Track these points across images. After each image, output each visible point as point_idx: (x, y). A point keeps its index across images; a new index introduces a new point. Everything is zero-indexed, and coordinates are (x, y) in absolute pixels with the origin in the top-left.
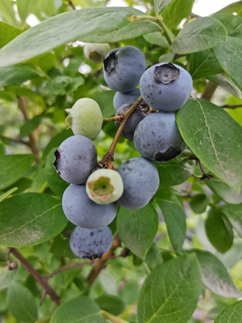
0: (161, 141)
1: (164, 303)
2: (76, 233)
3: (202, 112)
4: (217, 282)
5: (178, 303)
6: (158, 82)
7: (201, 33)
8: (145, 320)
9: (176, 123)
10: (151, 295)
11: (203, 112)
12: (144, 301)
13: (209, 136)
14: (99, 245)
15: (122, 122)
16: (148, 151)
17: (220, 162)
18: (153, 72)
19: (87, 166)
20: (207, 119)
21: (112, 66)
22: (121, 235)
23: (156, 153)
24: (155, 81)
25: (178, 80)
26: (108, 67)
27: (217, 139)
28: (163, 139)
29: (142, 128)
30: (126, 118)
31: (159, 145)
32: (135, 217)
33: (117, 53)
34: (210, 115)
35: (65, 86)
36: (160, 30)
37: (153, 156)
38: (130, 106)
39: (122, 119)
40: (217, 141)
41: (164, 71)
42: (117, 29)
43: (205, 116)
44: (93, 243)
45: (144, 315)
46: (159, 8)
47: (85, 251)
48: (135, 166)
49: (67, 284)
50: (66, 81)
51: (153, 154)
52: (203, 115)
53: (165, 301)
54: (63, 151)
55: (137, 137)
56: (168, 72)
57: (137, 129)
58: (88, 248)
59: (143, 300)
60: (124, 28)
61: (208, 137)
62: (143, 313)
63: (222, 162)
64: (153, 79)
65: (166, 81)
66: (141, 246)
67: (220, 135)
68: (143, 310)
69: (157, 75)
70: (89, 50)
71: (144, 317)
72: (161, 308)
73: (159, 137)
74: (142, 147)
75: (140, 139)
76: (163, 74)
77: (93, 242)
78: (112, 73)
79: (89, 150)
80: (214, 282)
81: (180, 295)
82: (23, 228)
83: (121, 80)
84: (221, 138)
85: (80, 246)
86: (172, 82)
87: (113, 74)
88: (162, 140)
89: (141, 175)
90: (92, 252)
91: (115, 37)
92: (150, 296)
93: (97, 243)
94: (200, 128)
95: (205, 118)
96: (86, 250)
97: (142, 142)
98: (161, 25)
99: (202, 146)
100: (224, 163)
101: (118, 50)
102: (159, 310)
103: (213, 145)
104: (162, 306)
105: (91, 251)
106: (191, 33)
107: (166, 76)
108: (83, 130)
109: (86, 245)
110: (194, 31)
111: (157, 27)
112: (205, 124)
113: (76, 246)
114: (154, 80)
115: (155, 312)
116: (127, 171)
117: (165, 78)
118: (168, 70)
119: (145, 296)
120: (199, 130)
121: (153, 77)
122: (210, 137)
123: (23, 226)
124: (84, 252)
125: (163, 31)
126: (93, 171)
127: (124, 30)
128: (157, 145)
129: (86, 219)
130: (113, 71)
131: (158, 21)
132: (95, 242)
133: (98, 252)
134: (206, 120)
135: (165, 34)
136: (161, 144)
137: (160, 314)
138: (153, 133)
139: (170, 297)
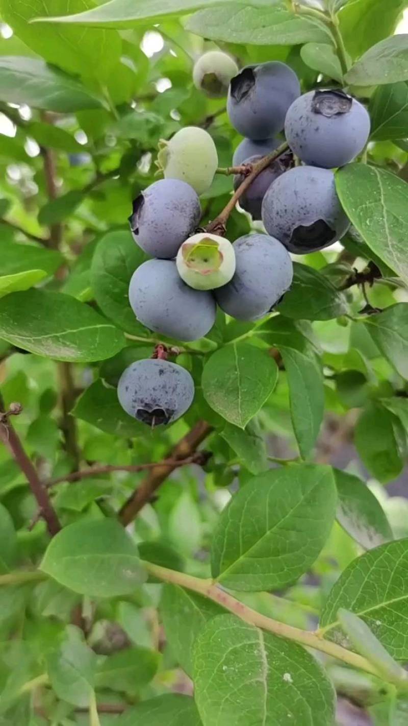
0: (306, 206)
1: (261, 539)
2: (134, 368)
3: (378, 183)
4: (364, 529)
5: (287, 541)
6: (317, 112)
7: (397, 56)
8: (223, 564)
9: (334, 183)
10: (242, 520)
11: (380, 183)
12: (227, 529)
13: (383, 217)
14: (171, 394)
15: (246, 177)
16: (282, 222)
17: (394, 253)
18: (311, 98)
19: (184, 224)
20: (384, 195)
21: (244, 90)
22: (208, 394)
23: (295, 227)
24: (312, 111)
25: (347, 114)
26: (238, 88)
27: (395, 224)
28: (310, 205)
29: (279, 184)
30: (254, 172)
31: (302, 212)
32: (236, 370)
33: (256, 70)
34: (391, 190)
35: (151, 126)
36: (332, 43)
37: (288, 233)
38: (263, 157)
39: (248, 172)
40: (394, 226)
41: (328, 101)
42: (264, 27)
43: (382, 189)
44: (161, 388)
45: (223, 554)
46: (336, 4)
47: (144, 399)
48: (259, 241)
49: (83, 505)
50: (152, 120)
51: (289, 230)
52: (379, 189)
53: (265, 536)
54: (151, 194)
55: (268, 199)
56: (335, 103)
57: (270, 187)
58: (151, 395)
59: (226, 527)
60: (275, 27)
61: (381, 219)
62: (222, 551)
63: (396, 253)
64: (309, 108)
65: (328, 114)
66: (240, 412)
67: (401, 219)
68: (223, 546)
69: (316, 105)
70: (203, 70)
71: (222, 558)
72: (254, 547)
73: (304, 199)
74: (274, 215)
75: (272, 202)
76: (326, 104)
77: (162, 386)
78: (243, 100)
79: (192, 201)
80: (359, 527)
81: (294, 529)
82: (47, 339)
83: (255, 113)
84: (402, 224)
85: (137, 389)
86: (339, 114)
87: (244, 103)
88: (308, 205)
89: (265, 255)
90: (157, 405)
91: (259, 37)
92: (240, 521)
93: (167, 389)
94: (370, 203)
95: (382, 193)
96: (147, 399)
97: (275, 206)
98: (335, 33)
99: (369, 226)
100: (399, 255)
101: (257, 66)
102: (251, 549)
103: (387, 231)
104: (258, 542)
105: (155, 401)
106: (381, 56)
107: (331, 108)
108: (184, 173)
109: (149, 389)
110: (386, 53)
111: (327, 36)
112: (380, 200)
113: (129, 390)
114: (310, 110)
115: (244, 553)
116: (244, 247)
117: (328, 111)
118: (336, 99)
119: (230, 520)
120: (368, 205)
121: (310, 104)
122: (385, 220)
123: (46, 336)
124: (142, 401)
125: (336, 47)
126: (190, 235)
127: (274, 29)
128: (299, 212)
129: (167, 310)
130: (246, 97)
131: (331, 25)
132: (164, 387)
133: (167, 407)
134: (382, 196)
135: (339, 53)
136: (305, 211)
137: (253, 556)
138: (296, 193)
139: (275, 529)
